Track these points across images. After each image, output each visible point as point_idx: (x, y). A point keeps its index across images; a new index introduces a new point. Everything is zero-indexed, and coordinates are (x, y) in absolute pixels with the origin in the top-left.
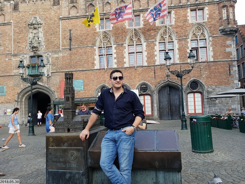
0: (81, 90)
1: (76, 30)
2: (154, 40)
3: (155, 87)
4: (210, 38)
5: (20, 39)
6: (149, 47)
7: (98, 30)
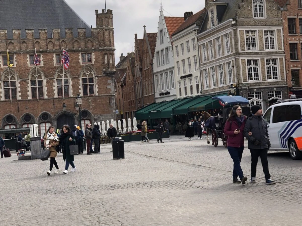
2: (52, 78)
3: (55, 116)
4: (96, 78)
6: (48, 83)
7: (2, 67)
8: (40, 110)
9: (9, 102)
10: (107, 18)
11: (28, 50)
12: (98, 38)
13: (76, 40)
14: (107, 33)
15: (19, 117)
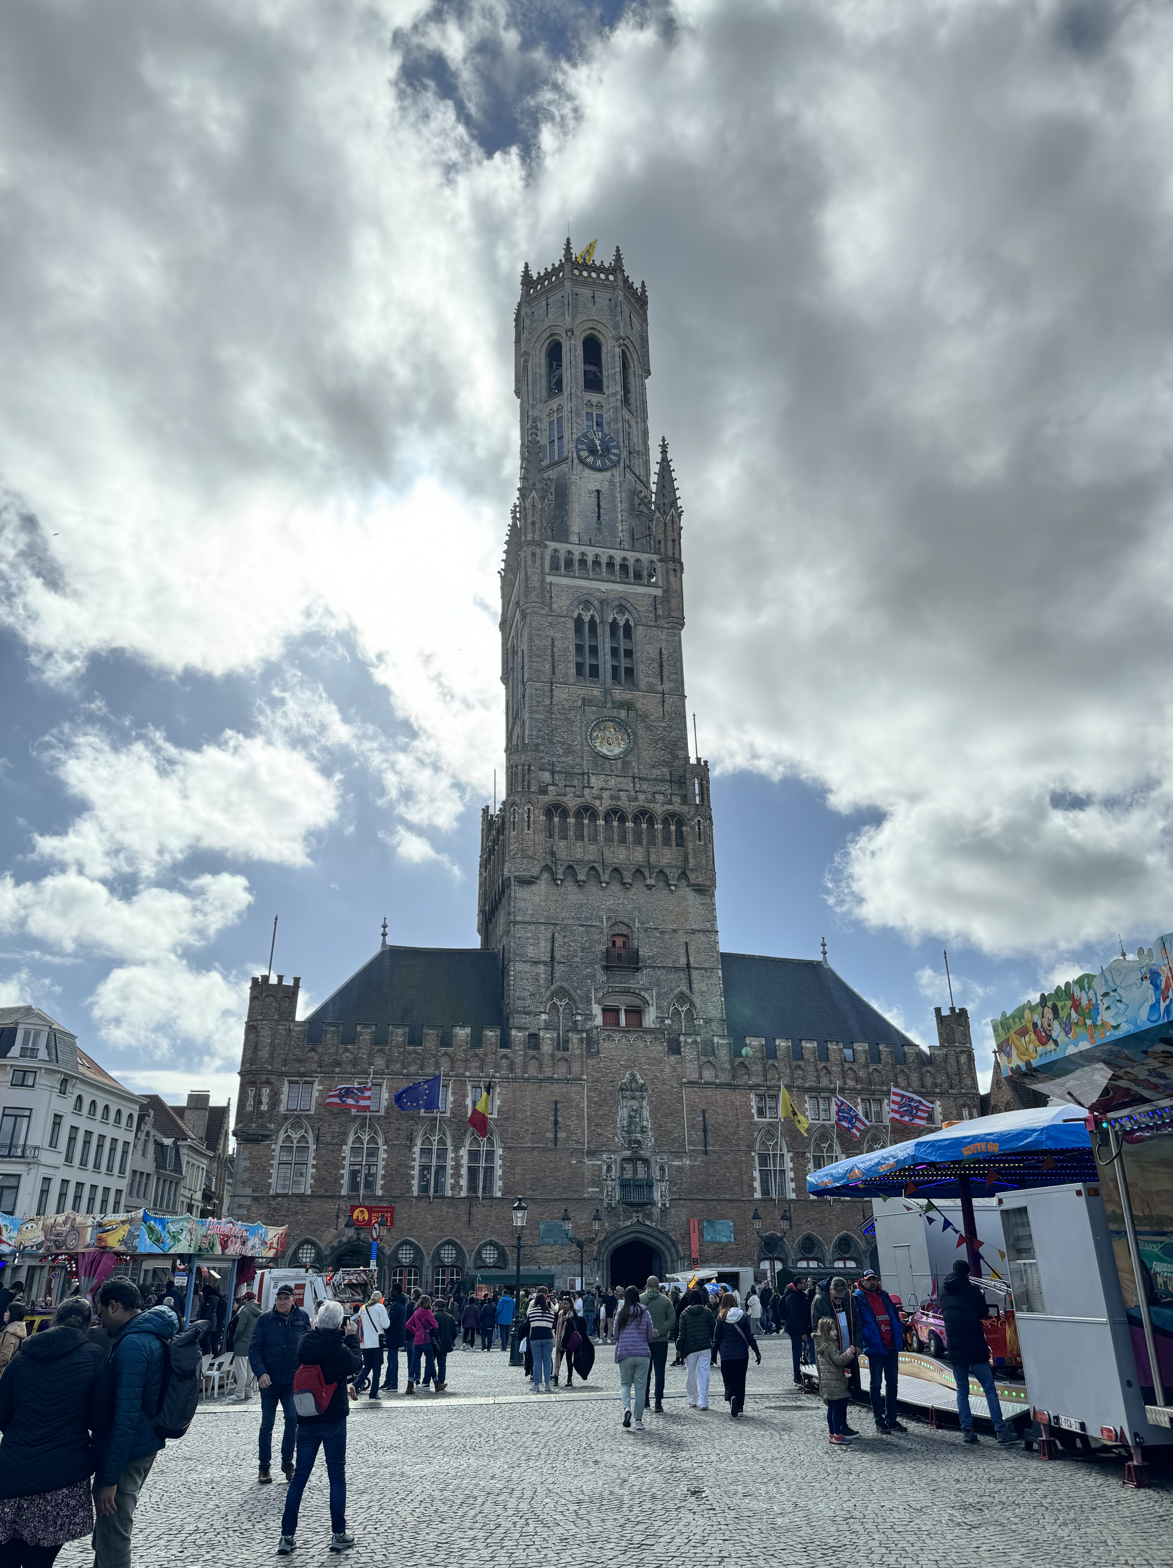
0: (730, 1241)
1: (715, 1111)
5: (601, 1118)
7: (756, 1119)
8: (836, 1227)
9: (772, 1203)
10: (961, 1025)
11: (807, 1085)
12: (945, 1069)
13: (902, 1070)
14: (963, 1059)
15: (793, 1241)
